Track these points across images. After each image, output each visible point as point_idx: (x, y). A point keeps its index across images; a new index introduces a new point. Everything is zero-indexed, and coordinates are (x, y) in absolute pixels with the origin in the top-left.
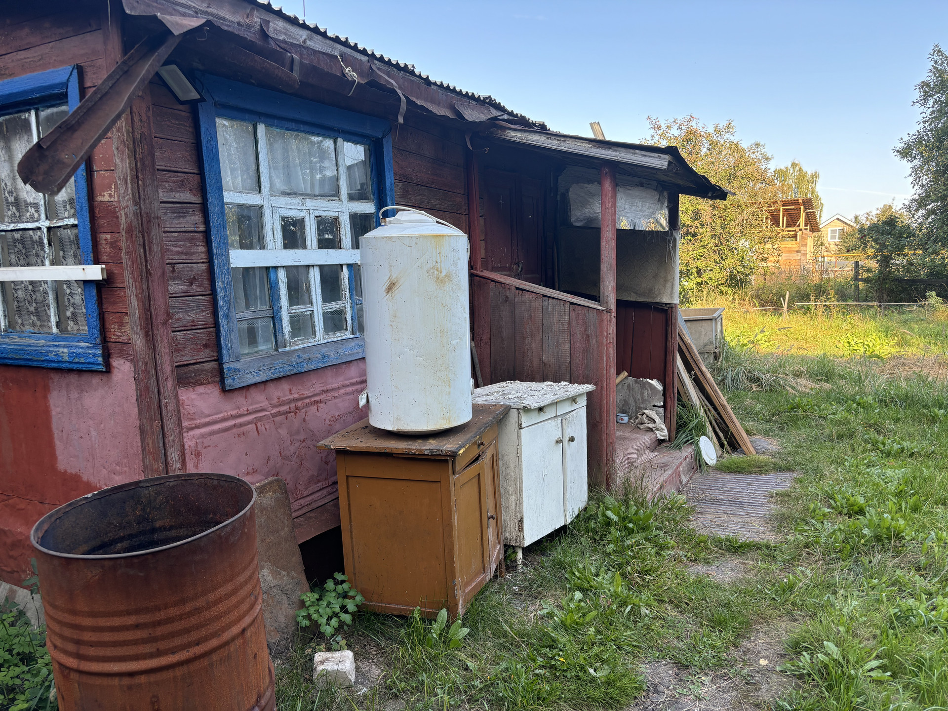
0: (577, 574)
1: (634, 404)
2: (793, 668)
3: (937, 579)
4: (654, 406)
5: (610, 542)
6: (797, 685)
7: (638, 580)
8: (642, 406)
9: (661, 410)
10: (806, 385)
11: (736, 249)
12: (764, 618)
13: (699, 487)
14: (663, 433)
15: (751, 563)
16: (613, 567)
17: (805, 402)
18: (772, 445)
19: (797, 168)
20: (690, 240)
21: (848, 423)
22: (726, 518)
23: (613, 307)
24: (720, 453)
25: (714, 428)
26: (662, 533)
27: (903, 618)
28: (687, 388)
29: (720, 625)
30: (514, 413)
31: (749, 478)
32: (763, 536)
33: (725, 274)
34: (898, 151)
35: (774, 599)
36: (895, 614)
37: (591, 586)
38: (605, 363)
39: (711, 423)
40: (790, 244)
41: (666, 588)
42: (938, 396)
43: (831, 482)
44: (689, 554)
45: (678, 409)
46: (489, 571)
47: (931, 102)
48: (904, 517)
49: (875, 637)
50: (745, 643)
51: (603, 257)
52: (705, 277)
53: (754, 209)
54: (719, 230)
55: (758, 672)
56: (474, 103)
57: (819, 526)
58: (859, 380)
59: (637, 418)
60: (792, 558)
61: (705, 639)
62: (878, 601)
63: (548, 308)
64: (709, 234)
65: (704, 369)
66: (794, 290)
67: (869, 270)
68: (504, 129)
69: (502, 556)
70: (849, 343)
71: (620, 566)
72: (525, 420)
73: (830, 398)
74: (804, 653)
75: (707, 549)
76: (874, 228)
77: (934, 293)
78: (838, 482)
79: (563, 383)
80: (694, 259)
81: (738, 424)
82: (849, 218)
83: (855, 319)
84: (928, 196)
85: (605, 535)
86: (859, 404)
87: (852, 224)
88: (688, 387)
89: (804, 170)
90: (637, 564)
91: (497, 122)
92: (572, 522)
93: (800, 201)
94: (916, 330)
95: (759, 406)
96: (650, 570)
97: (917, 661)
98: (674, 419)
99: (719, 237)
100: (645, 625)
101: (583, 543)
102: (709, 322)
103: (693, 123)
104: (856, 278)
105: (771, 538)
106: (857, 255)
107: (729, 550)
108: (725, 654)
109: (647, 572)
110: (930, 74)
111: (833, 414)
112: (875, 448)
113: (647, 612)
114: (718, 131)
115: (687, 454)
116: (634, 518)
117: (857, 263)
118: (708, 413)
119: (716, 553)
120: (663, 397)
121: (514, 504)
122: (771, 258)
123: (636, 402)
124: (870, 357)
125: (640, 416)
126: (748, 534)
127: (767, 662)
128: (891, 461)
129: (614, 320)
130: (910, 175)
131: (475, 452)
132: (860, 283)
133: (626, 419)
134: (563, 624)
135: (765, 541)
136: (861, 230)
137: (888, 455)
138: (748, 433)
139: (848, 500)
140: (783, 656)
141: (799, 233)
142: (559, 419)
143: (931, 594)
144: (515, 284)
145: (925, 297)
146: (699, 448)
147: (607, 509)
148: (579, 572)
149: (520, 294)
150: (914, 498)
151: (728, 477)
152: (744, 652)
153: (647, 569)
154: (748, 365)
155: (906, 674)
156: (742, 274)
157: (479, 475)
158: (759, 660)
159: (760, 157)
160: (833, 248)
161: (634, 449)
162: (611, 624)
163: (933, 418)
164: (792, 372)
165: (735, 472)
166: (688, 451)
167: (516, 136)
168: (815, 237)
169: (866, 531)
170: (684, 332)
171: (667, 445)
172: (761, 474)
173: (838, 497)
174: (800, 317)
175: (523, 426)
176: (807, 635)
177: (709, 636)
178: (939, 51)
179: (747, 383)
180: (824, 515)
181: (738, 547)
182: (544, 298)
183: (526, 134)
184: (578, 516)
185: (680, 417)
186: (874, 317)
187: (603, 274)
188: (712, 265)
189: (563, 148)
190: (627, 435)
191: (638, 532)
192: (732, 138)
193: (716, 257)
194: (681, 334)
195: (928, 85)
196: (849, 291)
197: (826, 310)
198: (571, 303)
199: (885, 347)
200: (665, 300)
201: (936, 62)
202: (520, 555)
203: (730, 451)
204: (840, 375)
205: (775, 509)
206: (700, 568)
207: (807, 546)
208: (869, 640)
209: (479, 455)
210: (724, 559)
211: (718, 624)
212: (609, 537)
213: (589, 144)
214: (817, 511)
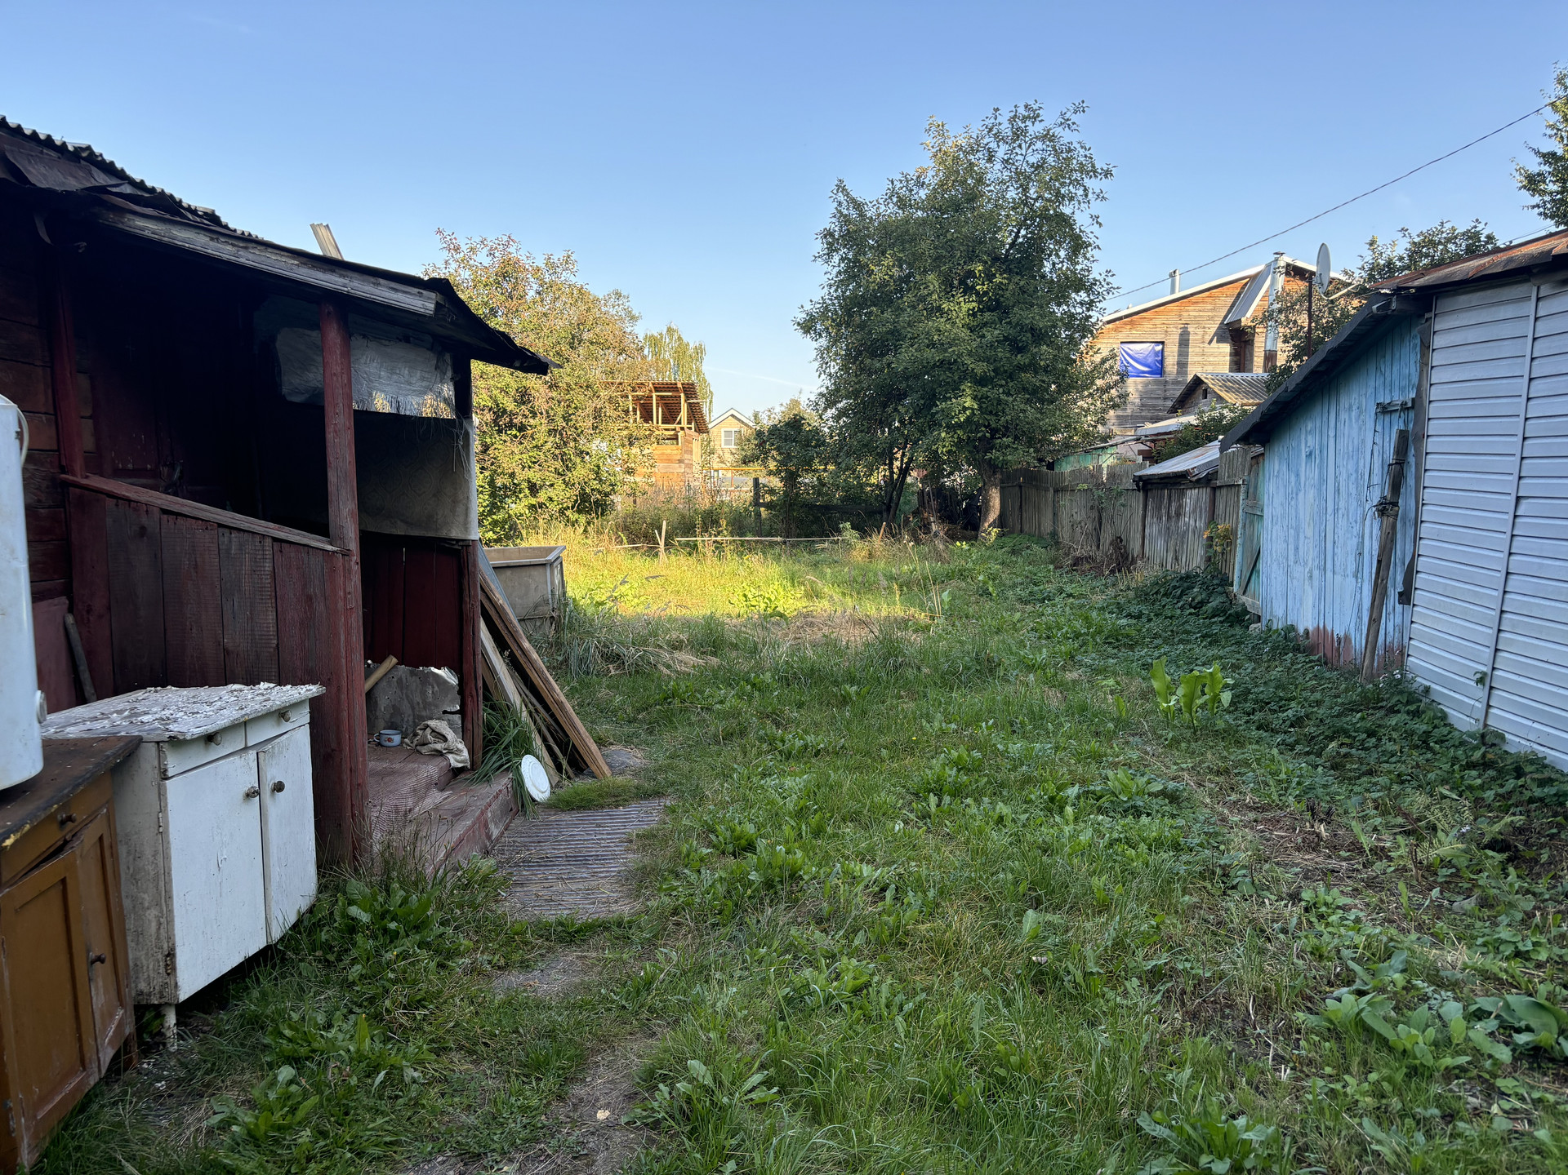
0: (287, 1032)
1: (410, 712)
2: (644, 1113)
3: (841, 933)
4: (445, 712)
5: (354, 961)
6: (651, 1141)
7: (403, 1020)
8: (424, 714)
9: (457, 718)
10: (687, 660)
11: (587, 454)
12: (606, 1041)
13: (519, 840)
14: (460, 757)
15: (594, 955)
16: (360, 1006)
17: (683, 686)
18: (634, 757)
19: (676, 336)
20: (516, 437)
21: (739, 714)
22: (560, 886)
23: (354, 546)
24: (557, 779)
25: (545, 740)
26: (450, 931)
27: (797, 1001)
28: (499, 679)
29: (537, 1069)
30: (149, 753)
31: (599, 816)
32: (614, 907)
33: (573, 493)
34: (799, 324)
35: (624, 1007)
36: (784, 998)
37: (313, 1051)
38: (342, 644)
39: (539, 731)
40: (669, 449)
41: (452, 1024)
42: (849, 667)
43: (712, 807)
44: (497, 957)
45: (484, 714)
46: (95, 1066)
47: (836, 258)
48: (803, 847)
49: (758, 1037)
50: (578, 1090)
51: (331, 458)
52: (542, 496)
53: (612, 392)
54: (561, 423)
55: (593, 1133)
56: (53, 154)
57: (693, 877)
58: (755, 650)
59: (416, 735)
60: (653, 937)
61: (513, 1100)
62: (765, 980)
63: (230, 549)
64: (544, 428)
65: (526, 645)
66: (675, 519)
67: (772, 492)
68: (123, 211)
69: (129, 1029)
70: (745, 596)
71: (372, 1000)
72: (173, 764)
73: (717, 678)
74: (661, 1086)
75: (526, 943)
76: (774, 430)
77: (848, 525)
78: (723, 805)
79: (263, 685)
80: (524, 467)
81: (582, 730)
82: (747, 415)
83: (754, 560)
84: (837, 390)
85: (347, 951)
86: (754, 685)
87: (751, 424)
88: (501, 675)
89: (685, 340)
90: (401, 994)
91: (105, 197)
92: (282, 939)
93: (679, 385)
94: (828, 575)
95: (619, 698)
96: (424, 999)
97: (812, 1062)
98: (480, 731)
99: (561, 434)
100: (410, 1100)
101: (304, 974)
102: (541, 569)
103: (512, 249)
104: (756, 503)
105: (625, 909)
106: (756, 469)
107: (561, 940)
108: (543, 1117)
109: (420, 1004)
110: (834, 220)
111: (721, 702)
112: (773, 749)
113: (416, 1075)
114: (551, 265)
115: (500, 787)
116: (400, 912)
117: (756, 480)
118: (535, 715)
119: (540, 948)
120: (459, 697)
121: (154, 925)
122: (640, 470)
123: (413, 708)
124: (771, 616)
125: (420, 732)
126: (592, 908)
127: (607, 1113)
128: (794, 766)
129: (356, 569)
130: (816, 359)
131: (54, 836)
132: (762, 509)
133: (397, 739)
134: (252, 1138)
135: (616, 915)
136: (759, 434)
137: (789, 756)
138: (601, 742)
139: (733, 831)
140: (631, 1097)
141: (681, 434)
142: (252, 754)
143: (834, 956)
144: (159, 502)
145: (839, 532)
146: (520, 775)
147: (351, 903)
148: (291, 1028)
149: (171, 522)
150: (817, 817)
151: (566, 817)
152: (574, 1105)
153: (418, 997)
154: (603, 635)
155: (797, 1085)
156: (600, 492)
157: (63, 881)
158: (596, 1113)
159: (623, 314)
160: (728, 457)
161: (406, 790)
162: (347, 1114)
163: (844, 697)
164: (668, 643)
165: (580, 808)
166: (502, 783)
167: (148, 227)
168: (703, 440)
169: (753, 876)
170: (493, 586)
171: (468, 776)
172: (617, 807)
173: (721, 828)
174: (682, 559)
175: (170, 774)
176: (667, 1056)
177: (520, 1093)
178: (844, 190)
179: (601, 664)
180: (702, 860)
181: (576, 932)
182: (221, 530)
183: (168, 227)
184: (294, 927)
185: (489, 727)
186: (778, 559)
187: (332, 488)
188: (552, 477)
189: (242, 260)
190: (397, 766)
191: (408, 935)
192: (573, 280)
193: (558, 464)
194: (487, 589)
195: (831, 234)
196: (748, 520)
197: (717, 548)
198: (275, 539)
199: (790, 602)
200: (455, 534)
201: (840, 204)
202: (171, 1019)
203: (572, 775)
204: (731, 644)
205: (634, 859)
206: (514, 978)
207: (675, 912)
208: (751, 1043)
209: (66, 842)
210: (552, 956)
211: (534, 1068)
212: (354, 953)
213: (294, 259)
214: (692, 854)
